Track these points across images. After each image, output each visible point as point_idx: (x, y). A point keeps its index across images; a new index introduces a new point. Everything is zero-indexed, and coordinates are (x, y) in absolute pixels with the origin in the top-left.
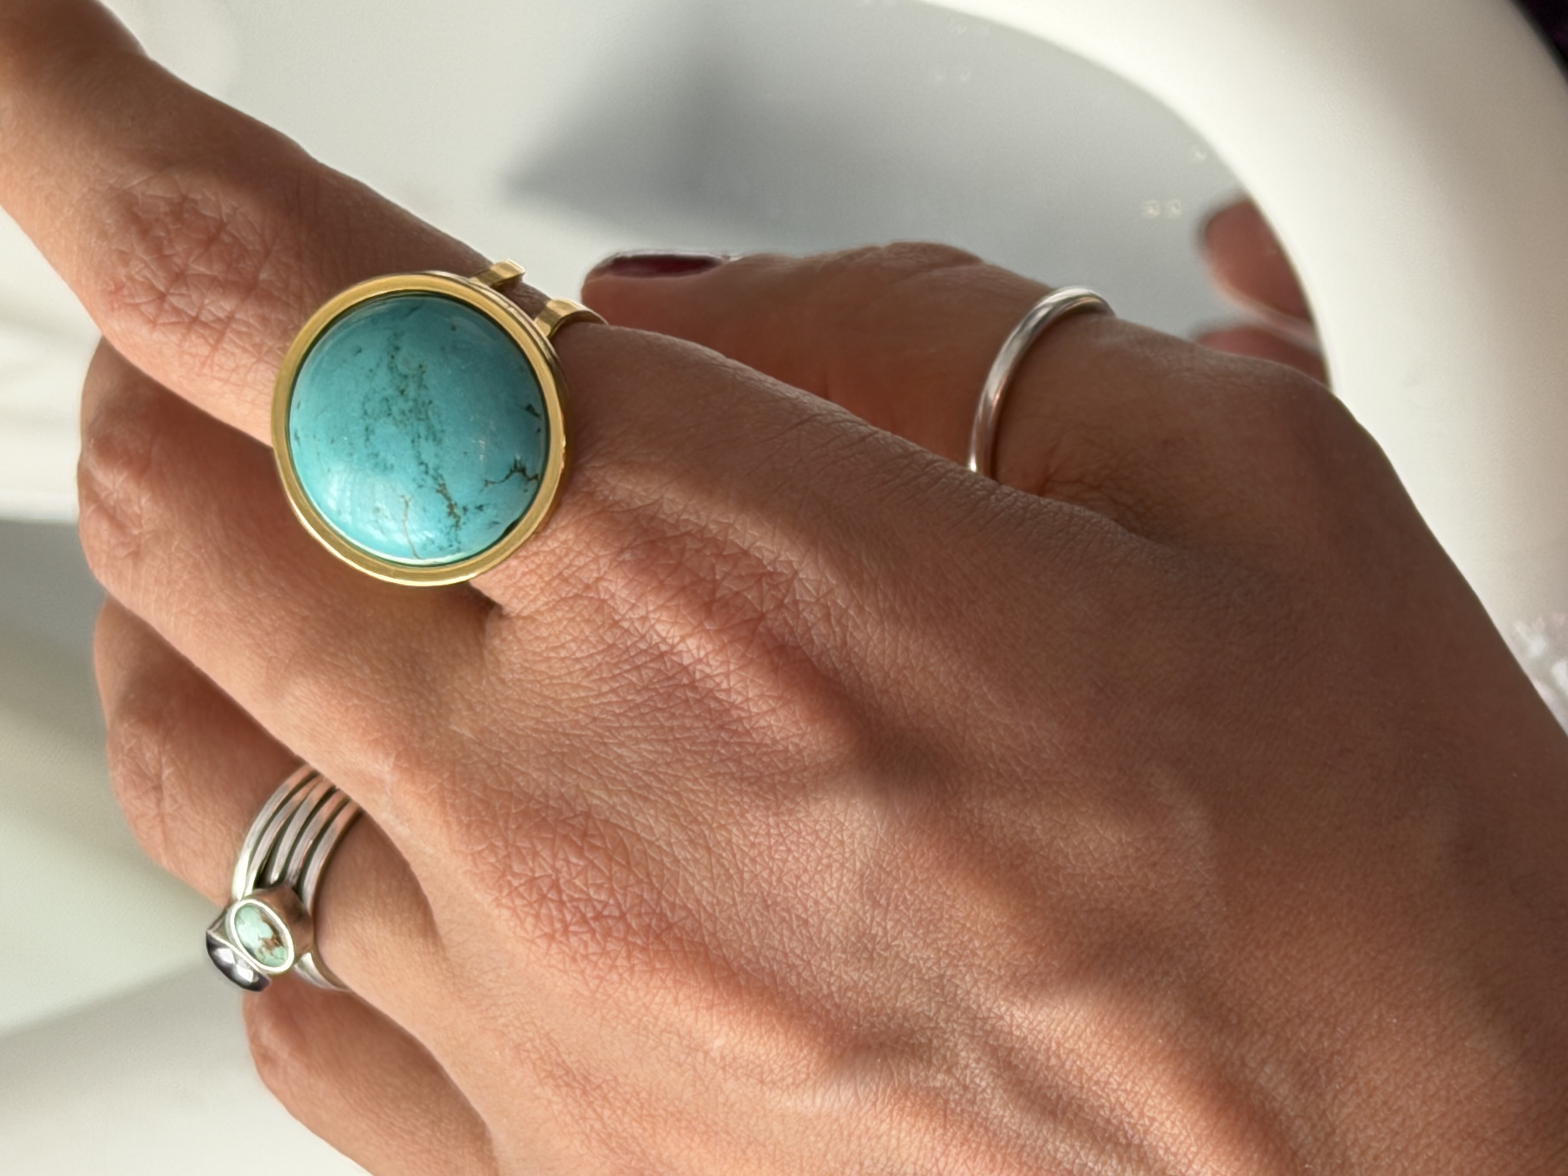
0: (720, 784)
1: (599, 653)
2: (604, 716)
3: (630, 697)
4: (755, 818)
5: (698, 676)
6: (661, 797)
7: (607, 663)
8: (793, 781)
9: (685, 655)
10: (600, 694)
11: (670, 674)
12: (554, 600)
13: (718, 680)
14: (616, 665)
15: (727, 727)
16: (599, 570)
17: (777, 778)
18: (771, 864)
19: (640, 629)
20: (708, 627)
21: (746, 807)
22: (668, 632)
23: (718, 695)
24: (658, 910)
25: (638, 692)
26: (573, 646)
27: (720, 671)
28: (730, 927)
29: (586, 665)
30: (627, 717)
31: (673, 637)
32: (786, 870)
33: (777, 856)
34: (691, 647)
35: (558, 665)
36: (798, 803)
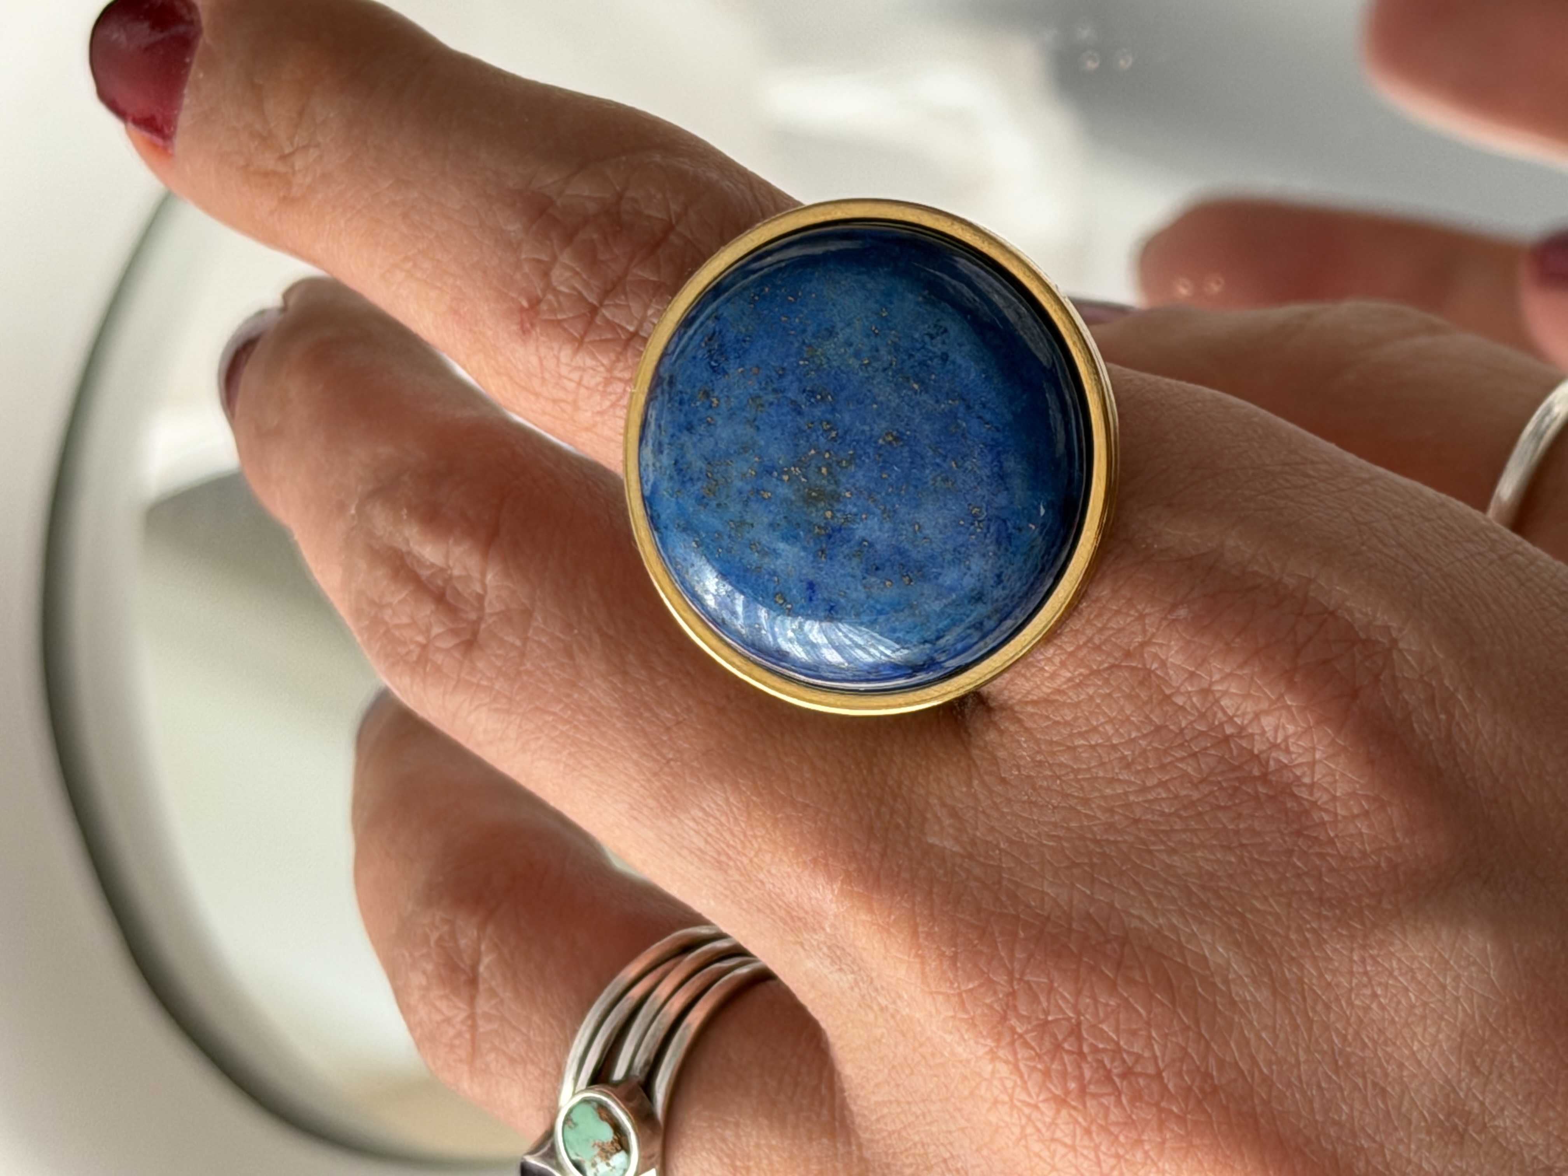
0: (1294, 905)
1: (1144, 736)
2: (1149, 817)
3: (1183, 793)
4: (1335, 950)
5: (1272, 765)
6: (1220, 919)
7: (1156, 749)
8: (1386, 905)
9: (1257, 737)
10: (1144, 789)
11: (1236, 763)
12: (1081, 674)
13: (1298, 772)
14: (1166, 752)
15: (1305, 833)
16: (1144, 631)
17: (1366, 901)
18: (1348, 1013)
19: (1198, 705)
20: (1289, 703)
21: (1325, 936)
22: (1237, 709)
23: (1296, 790)
24: (1202, 1069)
25: (1195, 786)
26: (1109, 728)
27: (1300, 760)
28: (1288, 1094)
29: (1126, 753)
30: (1180, 817)
31: (1244, 714)
32: (1366, 1020)
33: (1357, 1002)
34: (1267, 729)
35: (1084, 755)
36: (1392, 933)
